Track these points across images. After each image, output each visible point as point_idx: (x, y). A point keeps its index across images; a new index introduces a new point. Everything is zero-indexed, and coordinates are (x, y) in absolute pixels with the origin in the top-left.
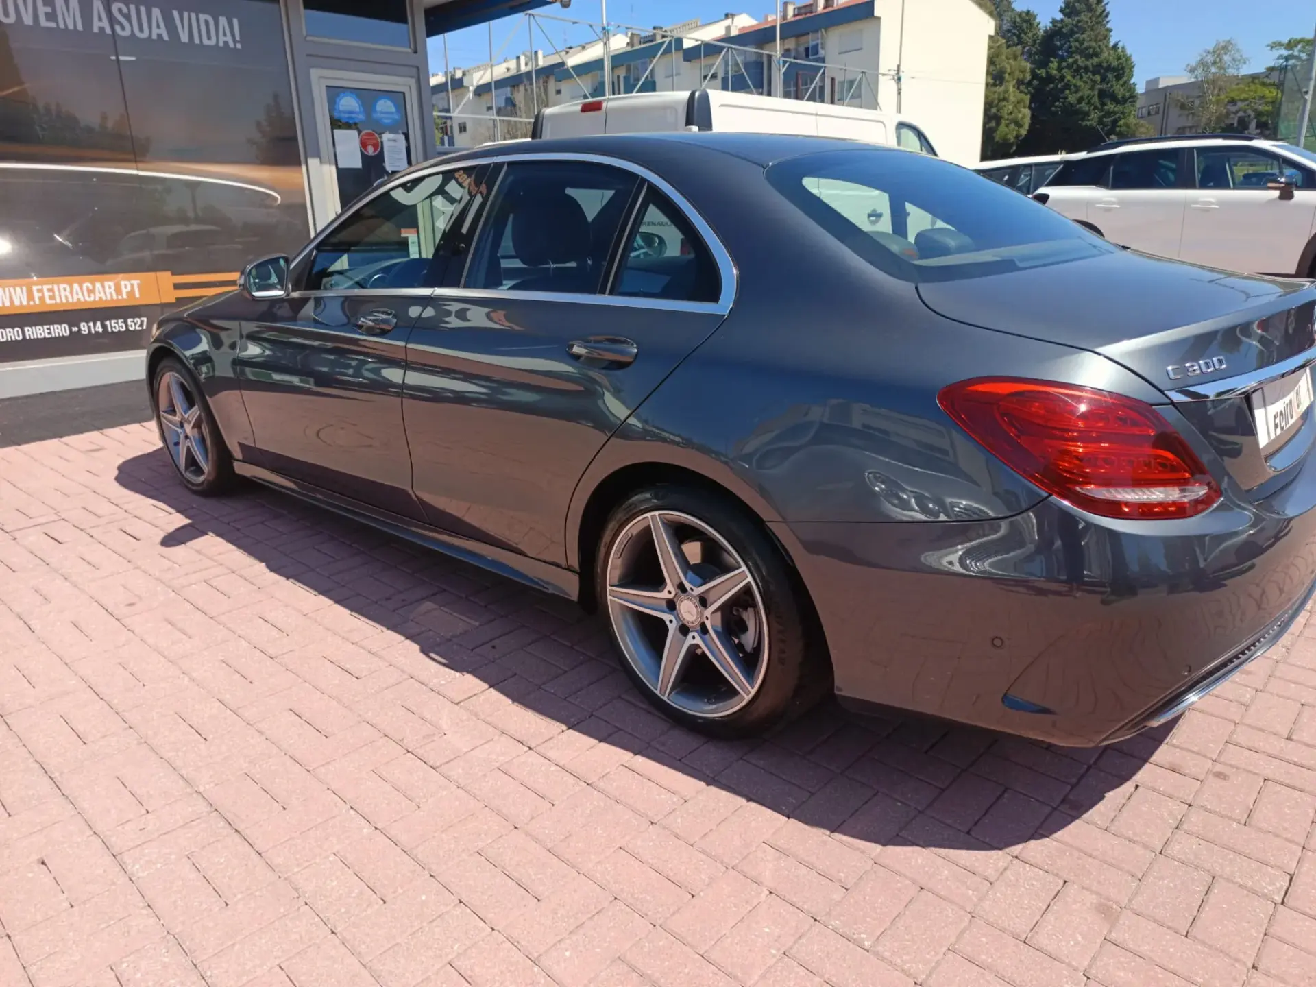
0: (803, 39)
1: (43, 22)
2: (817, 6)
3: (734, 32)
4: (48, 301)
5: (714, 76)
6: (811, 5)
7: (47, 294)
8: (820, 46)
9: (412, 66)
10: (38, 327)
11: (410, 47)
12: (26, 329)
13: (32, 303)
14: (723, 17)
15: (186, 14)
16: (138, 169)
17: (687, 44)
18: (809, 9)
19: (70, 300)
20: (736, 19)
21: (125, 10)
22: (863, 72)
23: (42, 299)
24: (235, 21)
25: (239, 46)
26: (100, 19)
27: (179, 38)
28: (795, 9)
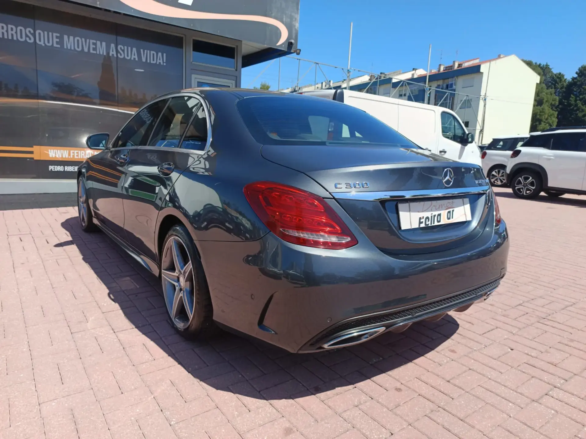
0: (446, 81)
1: (92, 51)
2: (454, 67)
3: (415, 77)
4: (76, 157)
5: (405, 95)
6: (451, 66)
7: (76, 154)
8: (453, 84)
9: (235, 76)
10: (70, 167)
11: (234, 68)
12: (66, 167)
13: (69, 157)
14: (412, 70)
15: (146, 51)
16: (118, 109)
17: (394, 81)
18: (450, 68)
19: (84, 157)
20: (417, 71)
21: (123, 48)
22: (467, 96)
23: (73, 156)
24: (165, 55)
25: (165, 64)
26: (113, 51)
27: (142, 60)
28: (444, 68)
